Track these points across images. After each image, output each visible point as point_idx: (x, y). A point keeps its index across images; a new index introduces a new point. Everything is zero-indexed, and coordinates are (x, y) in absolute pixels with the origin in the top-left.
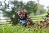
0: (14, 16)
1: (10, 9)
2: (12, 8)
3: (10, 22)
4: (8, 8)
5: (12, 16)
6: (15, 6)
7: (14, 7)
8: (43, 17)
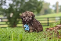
1: (7, 6)
2: (10, 5)
4: (5, 5)
6: (14, 2)
7: (13, 4)
8: (48, 18)
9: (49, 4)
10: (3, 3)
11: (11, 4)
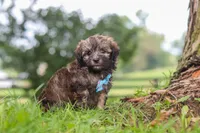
0: (42, 69)
1: (29, 41)
2: (37, 37)
3: (27, 90)
4: (22, 37)
5: (37, 68)
6: (49, 28)
7: (46, 35)
8: (156, 80)
10: (18, 31)
11: (41, 34)
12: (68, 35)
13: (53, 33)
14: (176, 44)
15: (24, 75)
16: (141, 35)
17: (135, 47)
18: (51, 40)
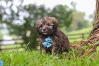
0: (28, 34)
1: (21, 21)
2: (25, 19)
3: (22, 44)
4: (18, 19)
5: (26, 33)
6: (30, 14)
7: (29, 17)
8: (83, 34)
9: (84, 14)
11: (27, 17)
12: (39, 17)
13: (32, 16)
14: (91, 16)
15: (20, 37)
16: (74, 13)
17: (72, 19)
18: (32, 19)
